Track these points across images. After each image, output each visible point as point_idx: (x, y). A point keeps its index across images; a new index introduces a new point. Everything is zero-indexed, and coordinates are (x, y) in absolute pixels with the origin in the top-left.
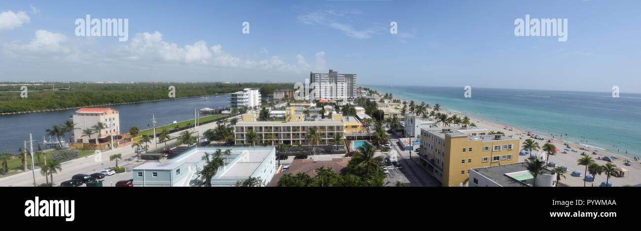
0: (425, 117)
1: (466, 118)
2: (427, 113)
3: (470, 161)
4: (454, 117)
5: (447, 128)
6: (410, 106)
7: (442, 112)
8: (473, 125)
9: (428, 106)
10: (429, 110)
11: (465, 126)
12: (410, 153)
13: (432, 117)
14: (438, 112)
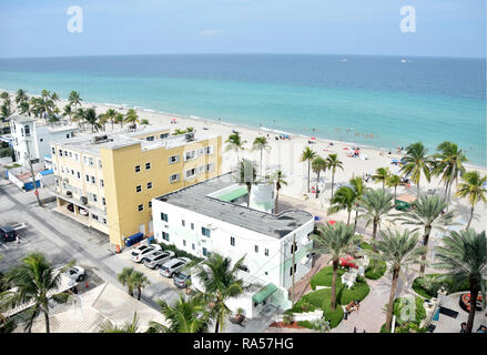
0: (54, 120)
1: (132, 112)
2: (57, 111)
3: (149, 186)
4: (112, 113)
5: (100, 134)
6: (18, 100)
7: (86, 106)
8: (146, 122)
9: (54, 97)
10: (61, 104)
11: (134, 127)
12: (37, 194)
13: (67, 117)
14: (78, 106)
